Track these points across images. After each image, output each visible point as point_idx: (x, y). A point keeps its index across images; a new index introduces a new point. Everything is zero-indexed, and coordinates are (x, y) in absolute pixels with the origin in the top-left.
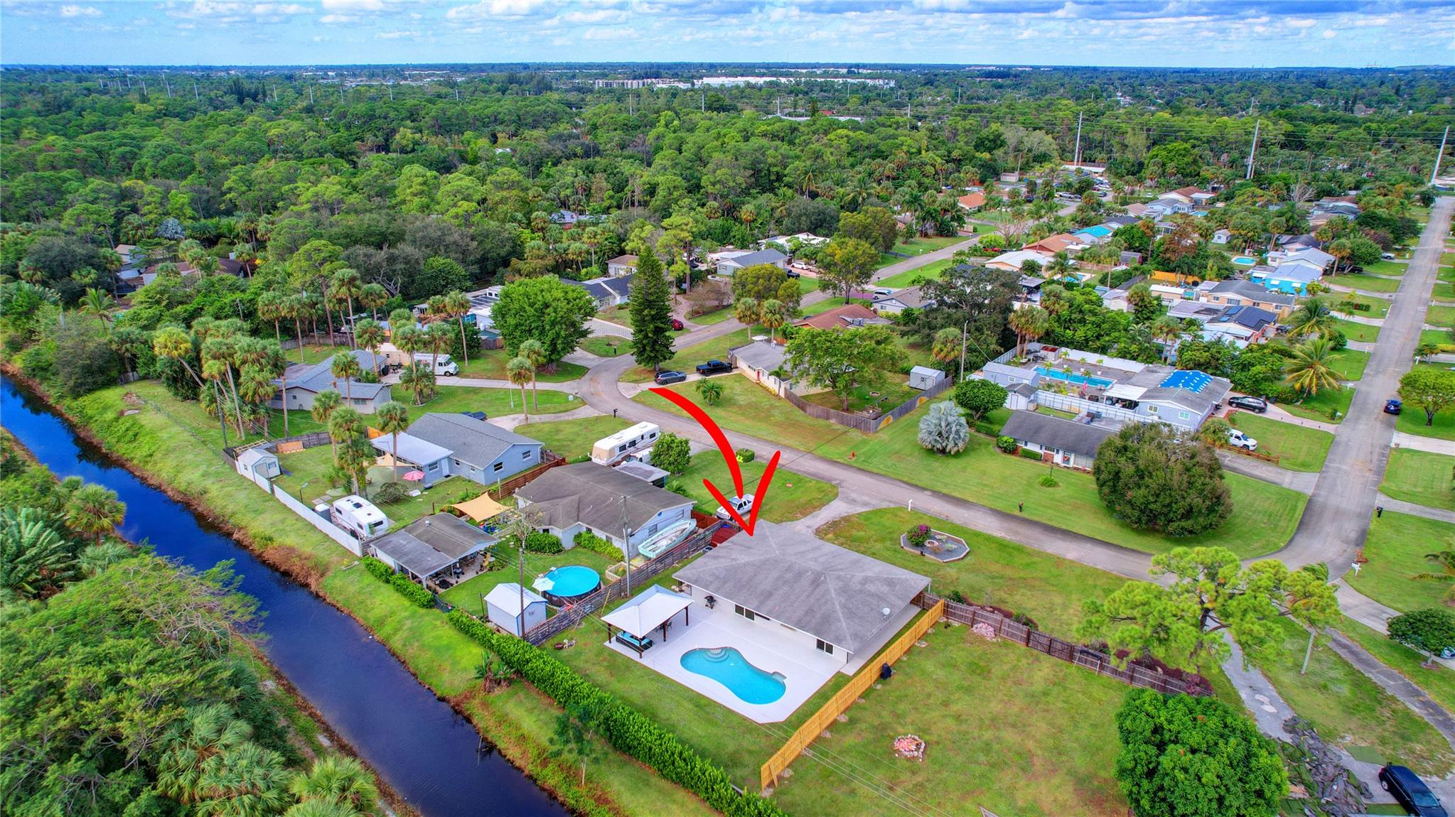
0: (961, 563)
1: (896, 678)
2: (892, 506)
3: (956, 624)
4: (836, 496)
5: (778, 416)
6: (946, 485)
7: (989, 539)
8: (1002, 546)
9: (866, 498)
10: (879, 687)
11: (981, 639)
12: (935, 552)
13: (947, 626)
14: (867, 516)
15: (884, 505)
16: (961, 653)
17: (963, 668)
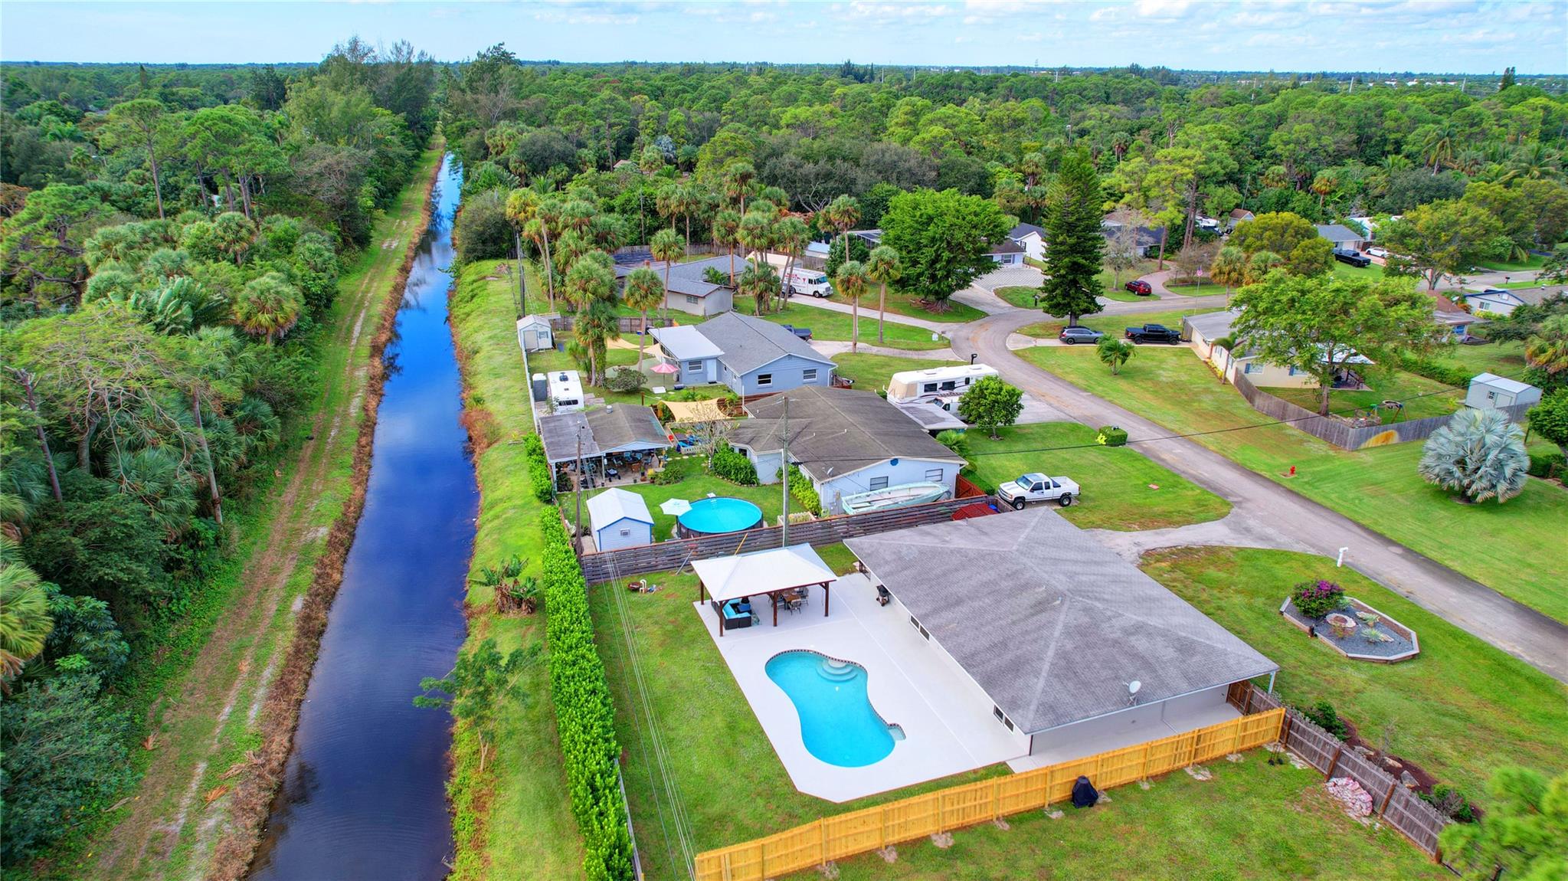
0: (1387, 669)
1: (1101, 813)
2: (1312, 551)
3: (1298, 763)
4: (1221, 516)
5: (1207, 403)
6: (1442, 546)
7: (1479, 648)
8: (1502, 666)
9: (1270, 531)
10: (1056, 815)
11: (1336, 811)
12: (1342, 637)
13: (1276, 761)
14: (1249, 556)
15: (1298, 548)
16: (1271, 819)
17: (1256, 846)
